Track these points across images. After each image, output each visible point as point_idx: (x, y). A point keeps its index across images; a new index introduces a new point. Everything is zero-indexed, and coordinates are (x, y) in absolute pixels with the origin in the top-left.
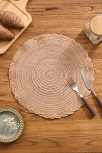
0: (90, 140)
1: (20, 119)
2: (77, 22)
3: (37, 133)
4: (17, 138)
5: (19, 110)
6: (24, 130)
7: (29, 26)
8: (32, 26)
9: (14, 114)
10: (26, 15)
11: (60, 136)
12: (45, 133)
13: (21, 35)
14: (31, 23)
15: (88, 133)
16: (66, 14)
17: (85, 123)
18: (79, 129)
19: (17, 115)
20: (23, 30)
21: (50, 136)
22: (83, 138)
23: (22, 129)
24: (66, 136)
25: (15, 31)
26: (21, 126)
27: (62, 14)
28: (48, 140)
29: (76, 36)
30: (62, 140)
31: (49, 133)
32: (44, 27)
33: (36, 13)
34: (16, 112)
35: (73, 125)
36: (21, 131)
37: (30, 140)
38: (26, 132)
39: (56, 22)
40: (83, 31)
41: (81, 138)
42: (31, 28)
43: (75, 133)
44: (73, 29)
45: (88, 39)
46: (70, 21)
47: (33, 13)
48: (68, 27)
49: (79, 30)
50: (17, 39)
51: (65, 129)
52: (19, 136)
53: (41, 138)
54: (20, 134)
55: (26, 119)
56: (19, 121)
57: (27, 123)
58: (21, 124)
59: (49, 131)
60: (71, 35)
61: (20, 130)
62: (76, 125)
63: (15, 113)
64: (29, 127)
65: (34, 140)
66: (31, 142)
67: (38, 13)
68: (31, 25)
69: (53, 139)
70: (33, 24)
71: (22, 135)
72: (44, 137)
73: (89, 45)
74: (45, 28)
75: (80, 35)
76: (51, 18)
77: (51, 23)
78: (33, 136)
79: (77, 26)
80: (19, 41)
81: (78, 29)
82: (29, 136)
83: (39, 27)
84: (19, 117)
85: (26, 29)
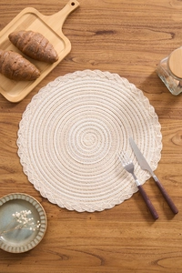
0: (159, 257)
1: (41, 214)
2: (147, 56)
3: (68, 240)
4: (34, 245)
5: (40, 199)
6: (46, 234)
7: (65, 59)
8: (71, 59)
9: (31, 204)
10: (61, 39)
11: (108, 247)
12: (82, 240)
13: (51, 72)
14: (69, 54)
15: (155, 244)
16: (128, 42)
18: (140, 236)
19: (37, 207)
20: (55, 65)
21: (91, 247)
22: (146, 252)
23: (43, 230)
24: (119, 248)
25: (42, 66)
26: (43, 226)
27: (122, 42)
28: (86, 252)
29: (143, 80)
30: (111, 255)
31: (89, 241)
32: (91, 61)
33: (78, 38)
34: (35, 202)
35: (131, 230)
36: (41, 234)
37: (56, 250)
38: (49, 237)
39: (111, 55)
40: (155, 72)
41: (143, 252)
42: (69, 62)
43: (133, 243)
44: (139, 67)
45: (163, 85)
46: (134, 54)
47: (73, 38)
48: (130, 64)
49: (150, 71)
50: (45, 79)
51: (117, 234)
52: (37, 242)
53: (75, 248)
54: (40, 239)
55: (51, 215)
56: (39, 217)
57: (53, 222)
58: (43, 222)
59: (89, 238)
60: (135, 77)
61: (40, 234)
62: (136, 229)
63: (34, 204)
64: (55, 229)
65: (63, 252)
66: (58, 254)
67: (81, 38)
68: (68, 58)
69: (95, 252)
70: (72, 56)
71: (43, 241)
72: (80, 248)
73: (165, 96)
74: (93, 64)
75: (151, 78)
76: (104, 47)
77: (103, 55)
78: (61, 244)
79: (146, 62)
81: (147, 68)
82: (55, 245)
83: (82, 60)
84: (39, 210)
85: (60, 63)
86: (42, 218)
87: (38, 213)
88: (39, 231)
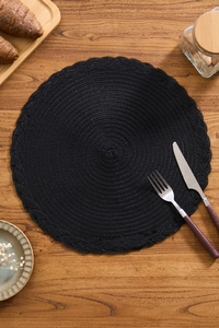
0: (190, 301)
1: (25, 247)
2: (165, 25)
3: (64, 282)
4: (17, 291)
5: (24, 227)
6: (33, 275)
7: (52, 33)
8: (61, 34)
10: (47, 6)
11: (119, 290)
12: (83, 281)
13: (34, 52)
14: (58, 26)
15: (185, 283)
16: (139, 7)
17: (178, 260)
18: (164, 274)
19: (19, 238)
20: (39, 41)
21: (96, 291)
22: (172, 295)
23: (28, 270)
24: (134, 290)
25: (21, 44)
26: (29, 264)
27: (131, 6)
28: (89, 298)
29: (161, 59)
30: (124, 300)
31: (92, 283)
32: (89, 36)
34: (17, 231)
35: (150, 265)
36: (27, 275)
37: (48, 297)
38: (39, 278)
39: (116, 26)
40: (178, 47)
41: (167, 295)
42: (59, 37)
43: (154, 283)
44: (156, 41)
45: (190, 64)
46: (148, 24)
48: (143, 37)
49: (170, 45)
51: (131, 273)
52: (21, 286)
53: (74, 293)
54: (24, 281)
55: (38, 248)
56: (23, 251)
57: (42, 258)
58: (28, 258)
59: (93, 278)
60: (151, 55)
61: (24, 274)
62: (157, 265)
63: (15, 234)
64: (45, 268)
65: (57, 298)
66: (50, 302)
68: (57, 31)
69: (101, 297)
70: (62, 28)
71: (28, 286)
72: (81, 293)
73: (192, 80)
74: (91, 39)
75: (172, 55)
76: (106, 16)
77: (105, 26)
78: (55, 288)
79: (165, 34)
80: (30, 66)
81: (167, 41)
82: (47, 289)
83: (76, 34)
84: (23, 242)
85: (46, 39)
86: (27, 252)
87: (21, 246)
88: (22, 271)
